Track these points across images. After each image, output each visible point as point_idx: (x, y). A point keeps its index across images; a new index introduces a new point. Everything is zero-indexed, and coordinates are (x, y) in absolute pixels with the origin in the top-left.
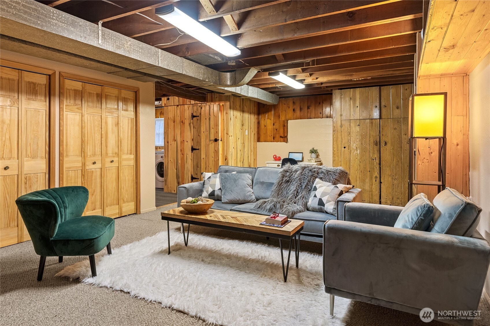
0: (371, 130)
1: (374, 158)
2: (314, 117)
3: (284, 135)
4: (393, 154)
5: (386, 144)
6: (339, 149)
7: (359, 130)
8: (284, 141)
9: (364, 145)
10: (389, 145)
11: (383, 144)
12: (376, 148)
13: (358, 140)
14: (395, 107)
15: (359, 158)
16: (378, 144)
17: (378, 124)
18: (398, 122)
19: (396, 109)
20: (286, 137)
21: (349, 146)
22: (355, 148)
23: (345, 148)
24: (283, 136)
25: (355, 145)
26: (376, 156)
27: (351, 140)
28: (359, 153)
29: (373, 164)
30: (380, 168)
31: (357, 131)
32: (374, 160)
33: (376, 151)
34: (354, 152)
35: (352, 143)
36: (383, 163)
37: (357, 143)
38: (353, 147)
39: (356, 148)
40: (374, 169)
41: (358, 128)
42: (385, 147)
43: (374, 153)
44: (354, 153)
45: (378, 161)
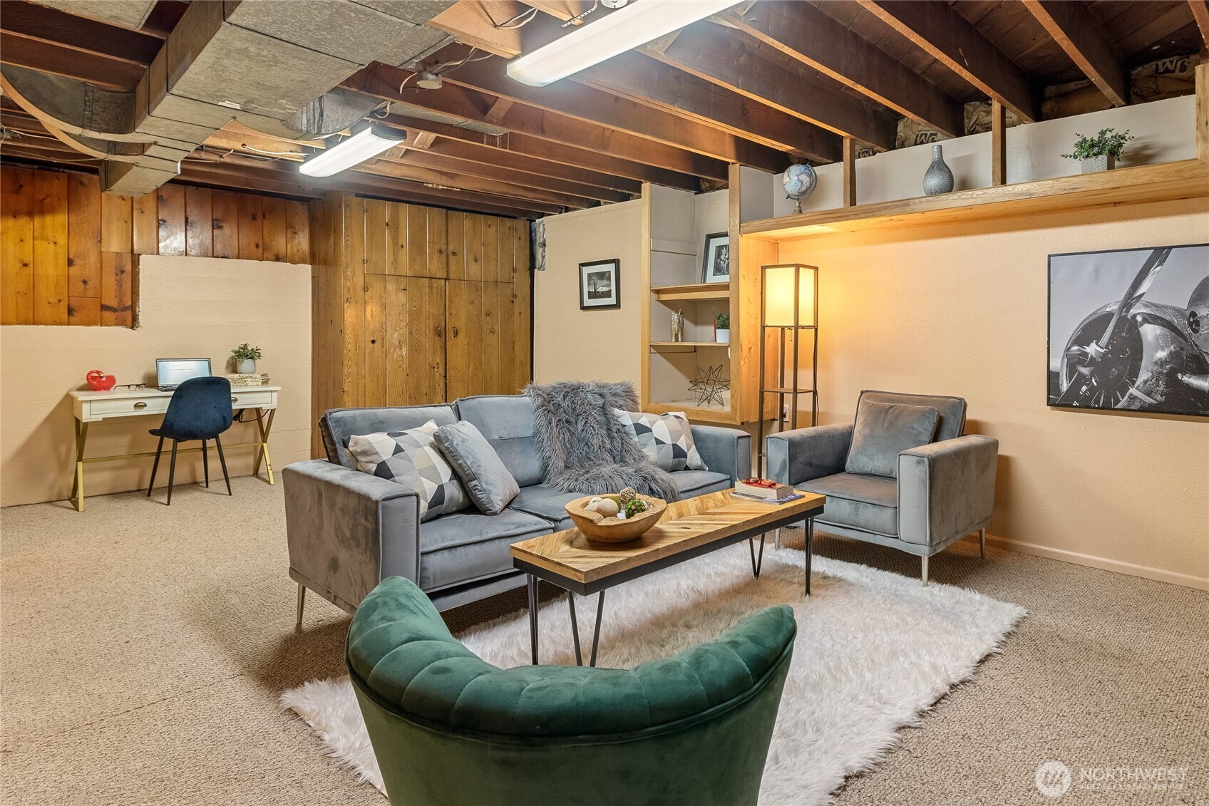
0: (429, 303)
1: (435, 365)
2: (237, 253)
3: (119, 304)
4: (469, 354)
5: (456, 334)
6: (359, 347)
7: (404, 301)
8: (121, 323)
9: (416, 336)
10: (461, 335)
11: (450, 334)
12: (439, 342)
13: (403, 324)
14: (471, 259)
15: (405, 364)
16: (441, 333)
17: (443, 290)
18: (477, 289)
19: (474, 263)
20: (133, 308)
21: (383, 338)
22: (397, 344)
23: (373, 342)
24: (115, 305)
25: (396, 335)
26: (439, 359)
27: (389, 323)
28: (404, 353)
29: (434, 377)
30: (446, 383)
31: (401, 304)
32: (436, 370)
33: (439, 350)
34: (393, 354)
35: (389, 330)
36: (450, 373)
37: (401, 331)
38: (393, 341)
39: (399, 342)
40: (435, 388)
41: (402, 298)
42: (455, 339)
43: (434, 354)
44: (395, 355)
45: (442, 371)
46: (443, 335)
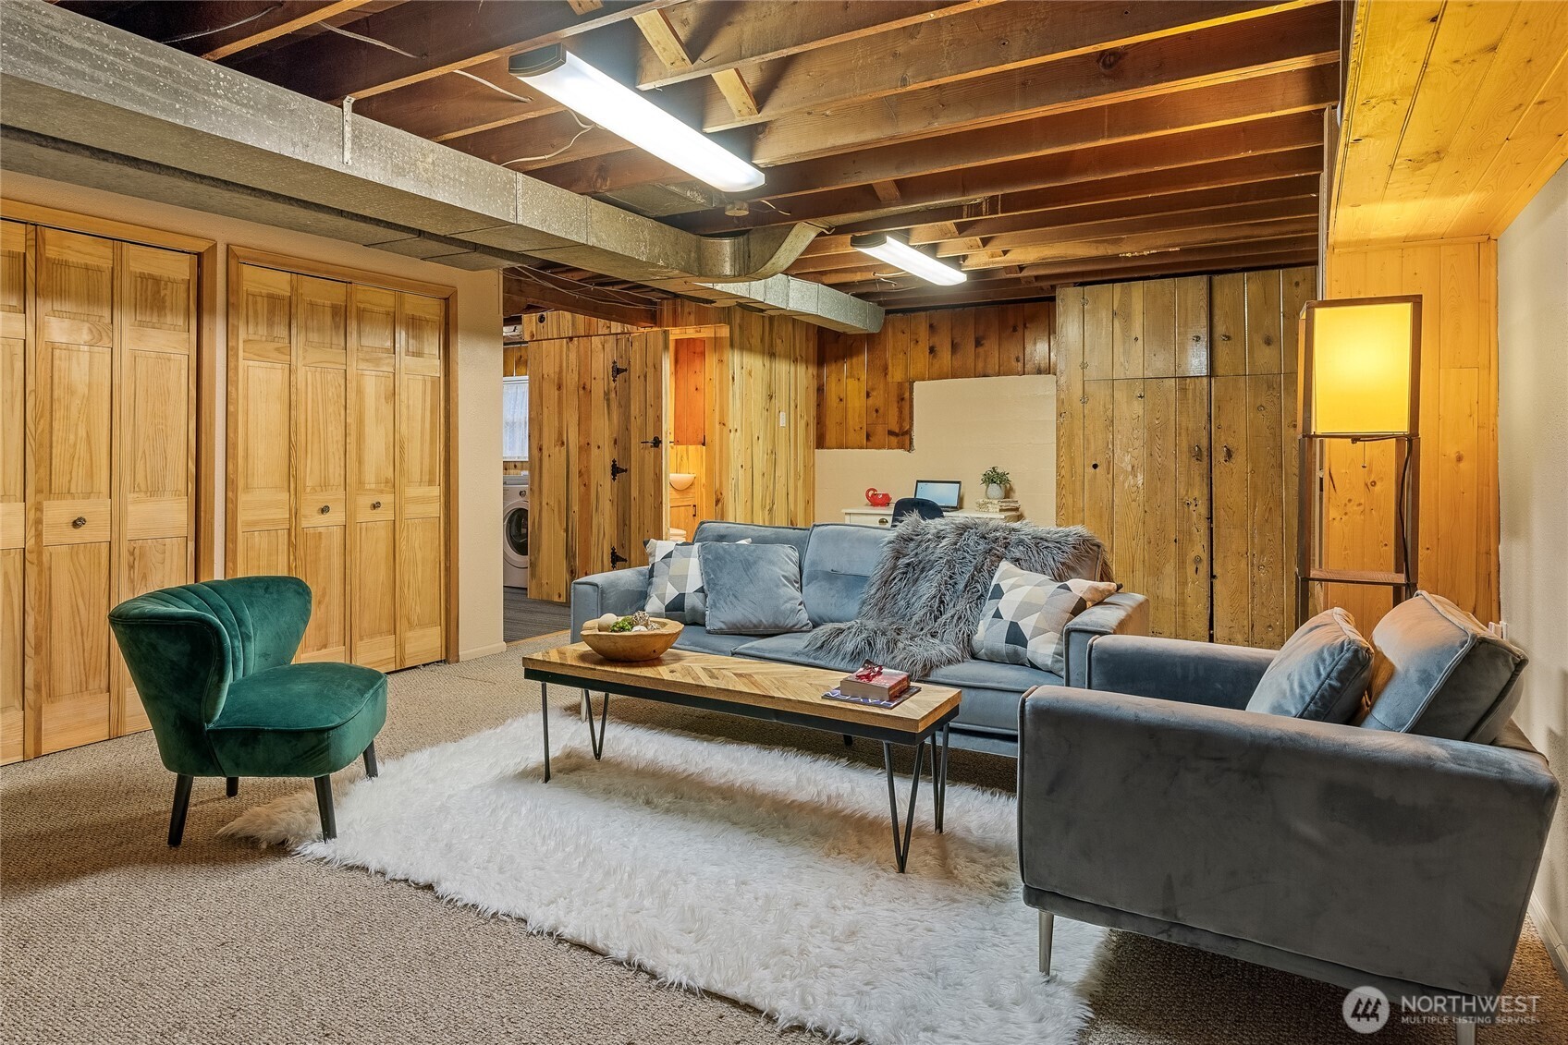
0: (1180, 412)
1: (1191, 500)
2: (996, 371)
3: (900, 429)
4: (1255, 487)
5: (1229, 454)
6: (1075, 472)
7: (1141, 413)
8: (901, 446)
9: (1159, 460)
10: (1239, 460)
11: (1219, 456)
12: (1198, 469)
13: (1137, 443)
14: (1259, 340)
15: (1141, 498)
16: (1204, 455)
17: (1205, 392)
18: (1270, 387)
19: (1264, 346)
20: (908, 433)
21: (1109, 462)
22: (1130, 469)
23: (1095, 466)
24: (897, 431)
25: (1128, 458)
26: (1199, 492)
27: (1117, 442)
28: (1140, 482)
29: (1189, 518)
30: (1212, 529)
31: (1134, 416)
32: (1192, 507)
33: (1197, 479)
34: (1124, 482)
35: (1118, 451)
36: (1220, 514)
37: (1136, 453)
38: (1123, 465)
39: (1133, 467)
40: (1190, 534)
41: (1138, 408)
42: (1227, 464)
43: (1189, 485)
44: (1126, 485)
45: (1203, 510)
46: (1205, 459)
